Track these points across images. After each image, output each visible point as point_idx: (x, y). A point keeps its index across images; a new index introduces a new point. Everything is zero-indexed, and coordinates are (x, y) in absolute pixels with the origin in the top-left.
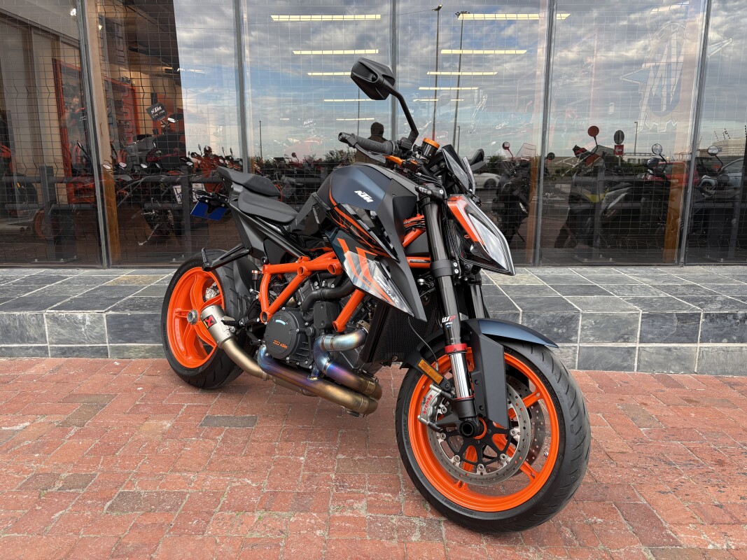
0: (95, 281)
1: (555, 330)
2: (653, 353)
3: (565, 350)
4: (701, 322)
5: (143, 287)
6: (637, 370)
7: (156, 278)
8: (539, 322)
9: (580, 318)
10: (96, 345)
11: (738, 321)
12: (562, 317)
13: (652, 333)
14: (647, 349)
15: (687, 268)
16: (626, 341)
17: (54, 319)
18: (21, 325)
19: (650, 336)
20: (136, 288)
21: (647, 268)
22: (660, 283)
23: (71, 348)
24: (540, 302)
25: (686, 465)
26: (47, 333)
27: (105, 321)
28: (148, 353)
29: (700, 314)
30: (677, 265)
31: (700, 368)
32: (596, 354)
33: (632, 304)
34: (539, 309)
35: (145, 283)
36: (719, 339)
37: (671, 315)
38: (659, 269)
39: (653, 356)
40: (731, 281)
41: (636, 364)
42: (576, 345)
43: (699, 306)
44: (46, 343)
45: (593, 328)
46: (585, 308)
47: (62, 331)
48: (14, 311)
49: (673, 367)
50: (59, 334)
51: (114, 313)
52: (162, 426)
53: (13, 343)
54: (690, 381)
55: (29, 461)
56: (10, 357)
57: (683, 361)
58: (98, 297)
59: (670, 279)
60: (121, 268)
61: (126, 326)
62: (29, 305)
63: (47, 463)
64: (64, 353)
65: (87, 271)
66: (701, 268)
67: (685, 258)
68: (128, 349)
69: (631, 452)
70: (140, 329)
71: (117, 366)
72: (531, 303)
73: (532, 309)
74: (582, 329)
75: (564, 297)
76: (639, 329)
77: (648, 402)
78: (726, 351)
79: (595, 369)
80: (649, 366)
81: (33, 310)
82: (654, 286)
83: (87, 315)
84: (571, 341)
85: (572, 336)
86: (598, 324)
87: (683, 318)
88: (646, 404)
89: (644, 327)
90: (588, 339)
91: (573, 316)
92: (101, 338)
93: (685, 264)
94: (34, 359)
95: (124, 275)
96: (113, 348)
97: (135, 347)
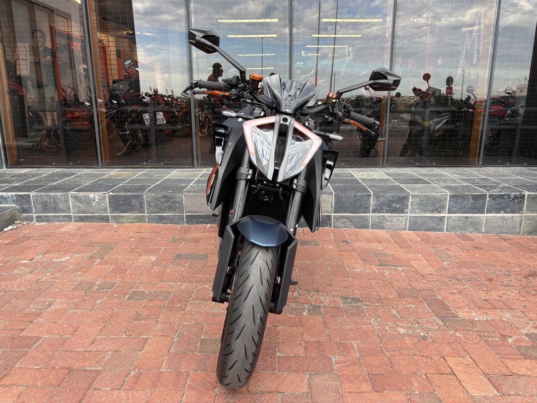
0: (95, 176)
1: (394, 205)
2: (456, 220)
3: (400, 218)
4: (487, 200)
5: (128, 179)
6: (446, 231)
7: (135, 174)
8: (384, 200)
9: (410, 198)
10: (102, 214)
11: (511, 199)
12: (399, 197)
13: (455, 207)
14: (453, 218)
15: (484, 169)
16: (439, 212)
17: (76, 198)
18: (55, 202)
19: (454, 209)
20: (123, 180)
21: (458, 168)
22: (465, 178)
23: (86, 216)
24: (385, 188)
25: (469, 280)
26: (71, 207)
27: (107, 199)
28: (135, 219)
29: (486, 195)
30: (478, 166)
31: (486, 230)
32: (420, 221)
33: (444, 189)
34: (383, 192)
35: (129, 177)
36: (498, 211)
37: (468, 195)
38: (465, 169)
39: (456, 222)
40: (511, 176)
41: (445, 228)
42: (407, 215)
43: (486, 190)
44: (71, 213)
45: (418, 204)
46: (414, 192)
47: (81, 205)
48: (50, 192)
49: (469, 229)
50: (79, 207)
51: (113, 194)
52: (150, 259)
53: (49, 213)
54: (479, 237)
55: (75, 276)
56: (48, 222)
57: (475, 225)
58: (100, 185)
59: (472, 175)
60: (111, 168)
61: (121, 202)
62: (59, 189)
63: (86, 277)
64: (82, 219)
65: (88, 170)
66: (493, 168)
67: (482, 162)
68: (122, 217)
69: (436, 274)
70: (130, 204)
71: (116, 228)
72: (379, 188)
73: (379, 192)
74: (411, 205)
75: (401, 185)
76: (448, 205)
77: (451, 248)
78: (503, 218)
79: (419, 230)
80: (453, 228)
81: (62, 192)
82: (460, 179)
83: (96, 195)
84: (404, 213)
85: (405, 209)
86: (421, 201)
87: (476, 198)
88: (449, 250)
89: (451, 204)
90: (415, 211)
91: (406, 196)
92: (105, 210)
93: (483, 166)
94: (63, 223)
95: (114, 172)
96: (113, 217)
97: (126, 216)
